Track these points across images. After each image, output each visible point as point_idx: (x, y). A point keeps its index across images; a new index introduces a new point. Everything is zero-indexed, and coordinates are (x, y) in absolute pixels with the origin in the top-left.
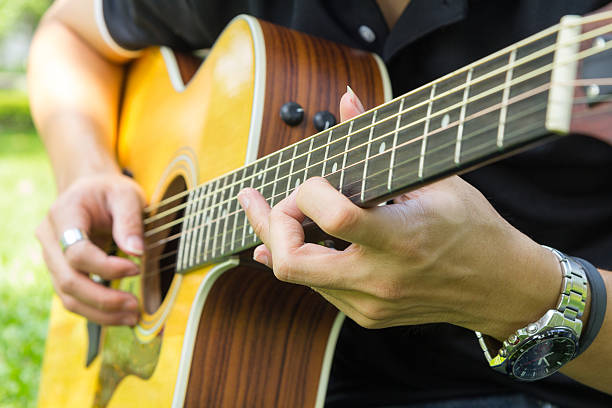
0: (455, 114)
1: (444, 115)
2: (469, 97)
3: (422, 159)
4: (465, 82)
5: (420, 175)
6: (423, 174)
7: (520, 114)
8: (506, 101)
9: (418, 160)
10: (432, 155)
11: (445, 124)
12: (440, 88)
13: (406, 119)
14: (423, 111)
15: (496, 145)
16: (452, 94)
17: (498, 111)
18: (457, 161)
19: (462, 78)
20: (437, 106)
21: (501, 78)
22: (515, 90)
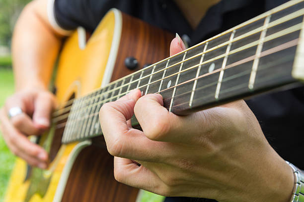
0: (218, 63)
1: (211, 63)
2: (230, 50)
3: (193, 93)
4: (229, 40)
5: (190, 105)
6: (192, 104)
7: (269, 65)
8: (259, 54)
9: (190, 94)
10: (200, 91)
11: (211, 70)
12: (211, 45)
13: (186, 65)
14: (197, 60)
15: (248, 87)
16: (218, 48)
17: (252, 62)
18: (217, 97)
19: (227, 37)
20: (207, 57)
21: (257, 37)
22: (267, 45)
